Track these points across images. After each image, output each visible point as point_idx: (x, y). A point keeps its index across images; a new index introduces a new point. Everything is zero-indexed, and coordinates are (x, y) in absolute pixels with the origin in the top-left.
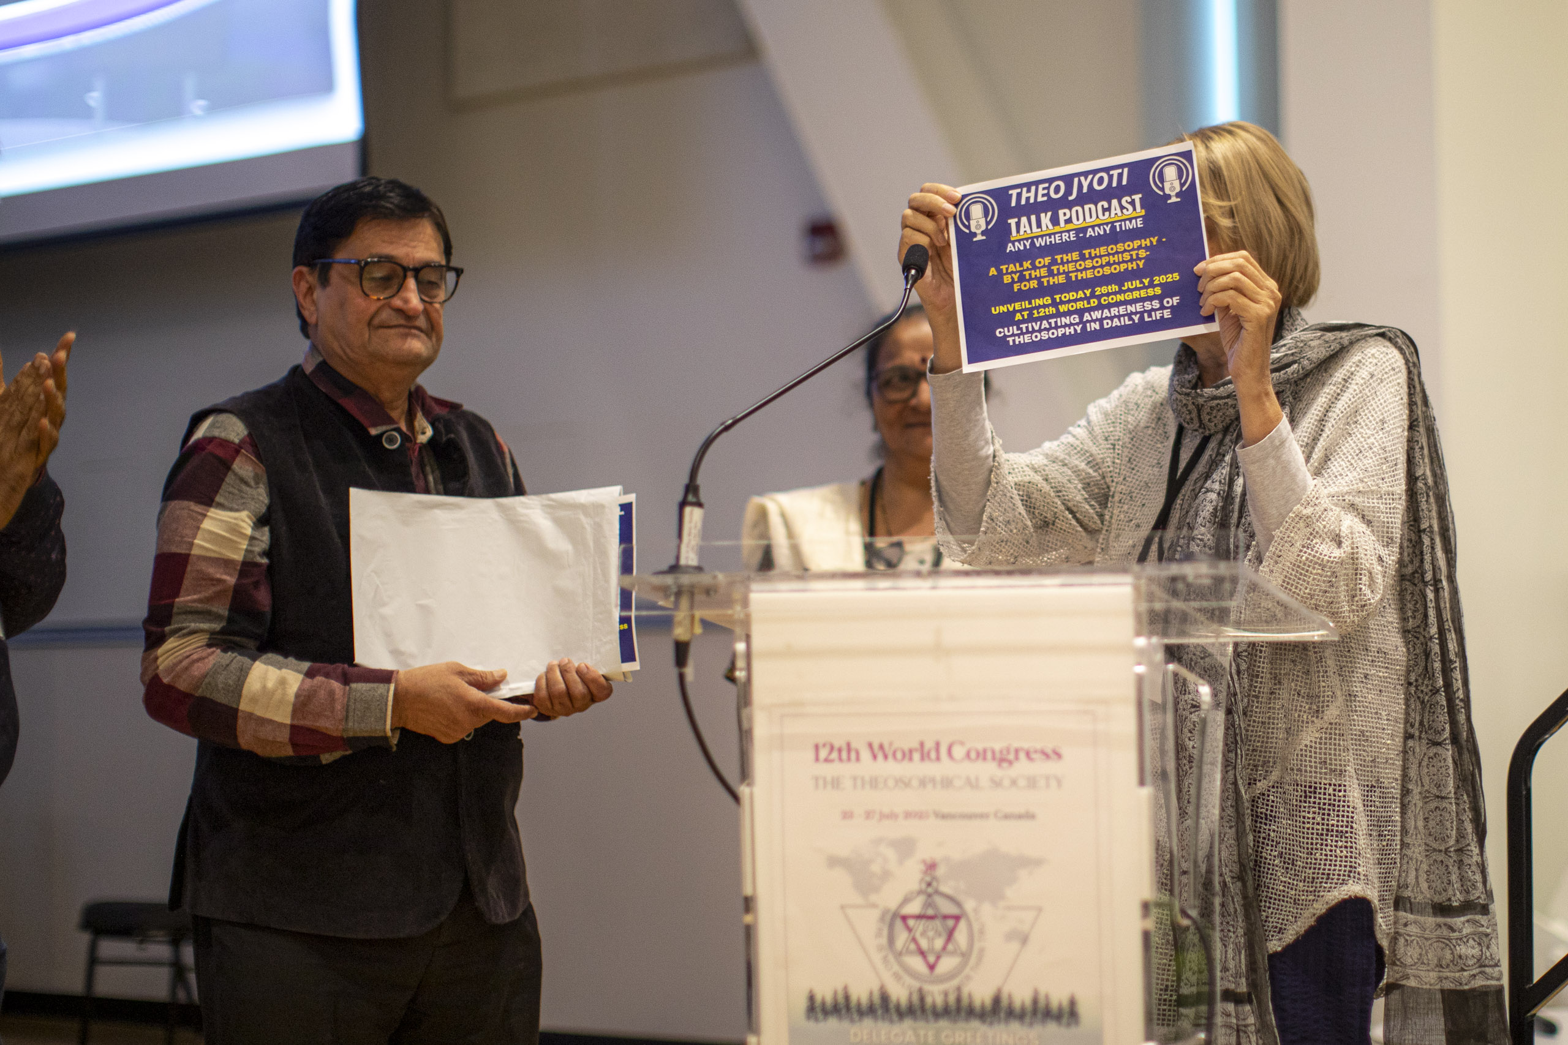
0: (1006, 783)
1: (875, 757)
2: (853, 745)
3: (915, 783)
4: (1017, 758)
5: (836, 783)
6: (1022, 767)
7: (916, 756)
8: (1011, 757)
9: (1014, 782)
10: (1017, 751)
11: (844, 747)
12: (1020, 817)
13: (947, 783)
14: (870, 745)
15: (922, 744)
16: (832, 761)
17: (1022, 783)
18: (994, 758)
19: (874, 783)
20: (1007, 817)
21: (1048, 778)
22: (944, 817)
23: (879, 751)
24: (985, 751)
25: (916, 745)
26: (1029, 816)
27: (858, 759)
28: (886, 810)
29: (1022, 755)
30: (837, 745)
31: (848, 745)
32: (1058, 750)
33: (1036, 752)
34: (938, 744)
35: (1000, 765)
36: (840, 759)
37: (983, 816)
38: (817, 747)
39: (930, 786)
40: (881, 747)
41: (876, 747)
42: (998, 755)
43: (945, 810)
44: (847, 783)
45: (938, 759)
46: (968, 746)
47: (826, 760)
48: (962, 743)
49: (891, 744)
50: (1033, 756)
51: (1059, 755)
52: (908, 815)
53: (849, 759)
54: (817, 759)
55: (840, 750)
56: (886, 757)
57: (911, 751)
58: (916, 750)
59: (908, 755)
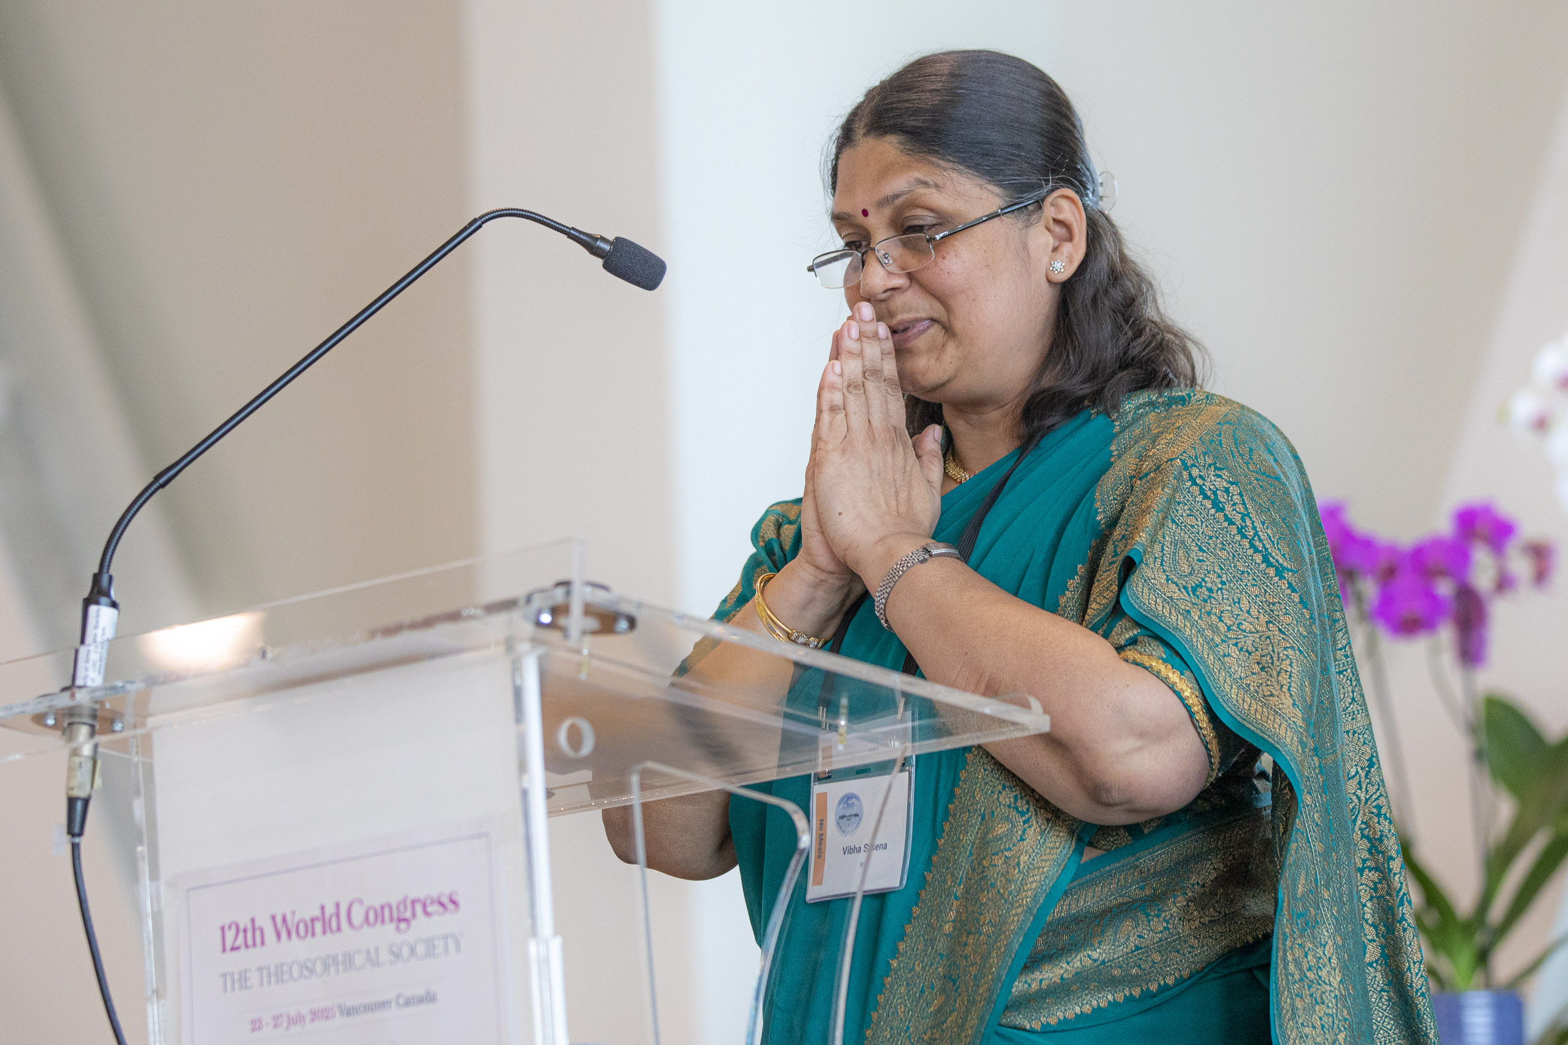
0: (406, 952)
1: (279, 936)
2: (258, 924)
3: (319, 968)
4: (414, 915)
5: (243, 980)
6: (422, 927)
7: (318, 926)
8: (408, 914)
9: (413, 951)
10: (413, 902)
11: (249, 926)
12: (421, 1000)
13: (348, 962)
14: (273, 918)
15: (323, 908)
16: (238, 948)
17: (421, 949)
18: (391, 920)
19: (279, 974)
20: (408, 1003)
21: (445, 938)
22: (349, 1012)
23: (284, 927)
24: (382, 908)
25: (317, 913)
26: (429, 998)
27: (263, 943)
28: (293, 1014)
29: (419, 908)
30: (242, 927)
31: (253, 920)
32: (454, 898)
33: (432, 903)
34: (337, 905)
35: (398, 929)
36: (247, 946)
37: (383, 1005)
38: (223, 928)
39: (332, 970)
40: (284, 920)
41: (279, 920)
42: (395, 914)
43: (350, 1002)
44: (254, 978)
45: (339, 929)
46: (367, 904)
47: (233, 949)
48: (361, 902)
49: (294, 913)
50: (430, 909)
51: (454, 903)
52: (315, 1015)
53: (254, 945)
54: (224, 950)
55: (245, 931)
56: (289, 934)
57: (313, 920)
58: (317, 919)
59: (309, 928)
